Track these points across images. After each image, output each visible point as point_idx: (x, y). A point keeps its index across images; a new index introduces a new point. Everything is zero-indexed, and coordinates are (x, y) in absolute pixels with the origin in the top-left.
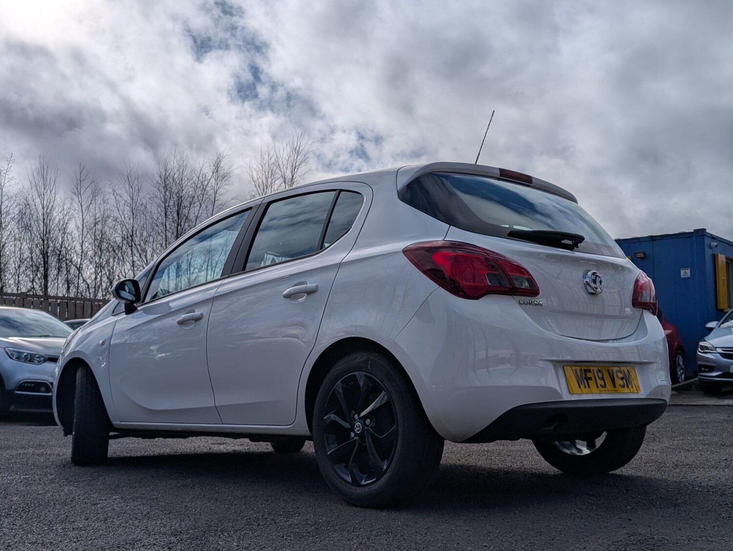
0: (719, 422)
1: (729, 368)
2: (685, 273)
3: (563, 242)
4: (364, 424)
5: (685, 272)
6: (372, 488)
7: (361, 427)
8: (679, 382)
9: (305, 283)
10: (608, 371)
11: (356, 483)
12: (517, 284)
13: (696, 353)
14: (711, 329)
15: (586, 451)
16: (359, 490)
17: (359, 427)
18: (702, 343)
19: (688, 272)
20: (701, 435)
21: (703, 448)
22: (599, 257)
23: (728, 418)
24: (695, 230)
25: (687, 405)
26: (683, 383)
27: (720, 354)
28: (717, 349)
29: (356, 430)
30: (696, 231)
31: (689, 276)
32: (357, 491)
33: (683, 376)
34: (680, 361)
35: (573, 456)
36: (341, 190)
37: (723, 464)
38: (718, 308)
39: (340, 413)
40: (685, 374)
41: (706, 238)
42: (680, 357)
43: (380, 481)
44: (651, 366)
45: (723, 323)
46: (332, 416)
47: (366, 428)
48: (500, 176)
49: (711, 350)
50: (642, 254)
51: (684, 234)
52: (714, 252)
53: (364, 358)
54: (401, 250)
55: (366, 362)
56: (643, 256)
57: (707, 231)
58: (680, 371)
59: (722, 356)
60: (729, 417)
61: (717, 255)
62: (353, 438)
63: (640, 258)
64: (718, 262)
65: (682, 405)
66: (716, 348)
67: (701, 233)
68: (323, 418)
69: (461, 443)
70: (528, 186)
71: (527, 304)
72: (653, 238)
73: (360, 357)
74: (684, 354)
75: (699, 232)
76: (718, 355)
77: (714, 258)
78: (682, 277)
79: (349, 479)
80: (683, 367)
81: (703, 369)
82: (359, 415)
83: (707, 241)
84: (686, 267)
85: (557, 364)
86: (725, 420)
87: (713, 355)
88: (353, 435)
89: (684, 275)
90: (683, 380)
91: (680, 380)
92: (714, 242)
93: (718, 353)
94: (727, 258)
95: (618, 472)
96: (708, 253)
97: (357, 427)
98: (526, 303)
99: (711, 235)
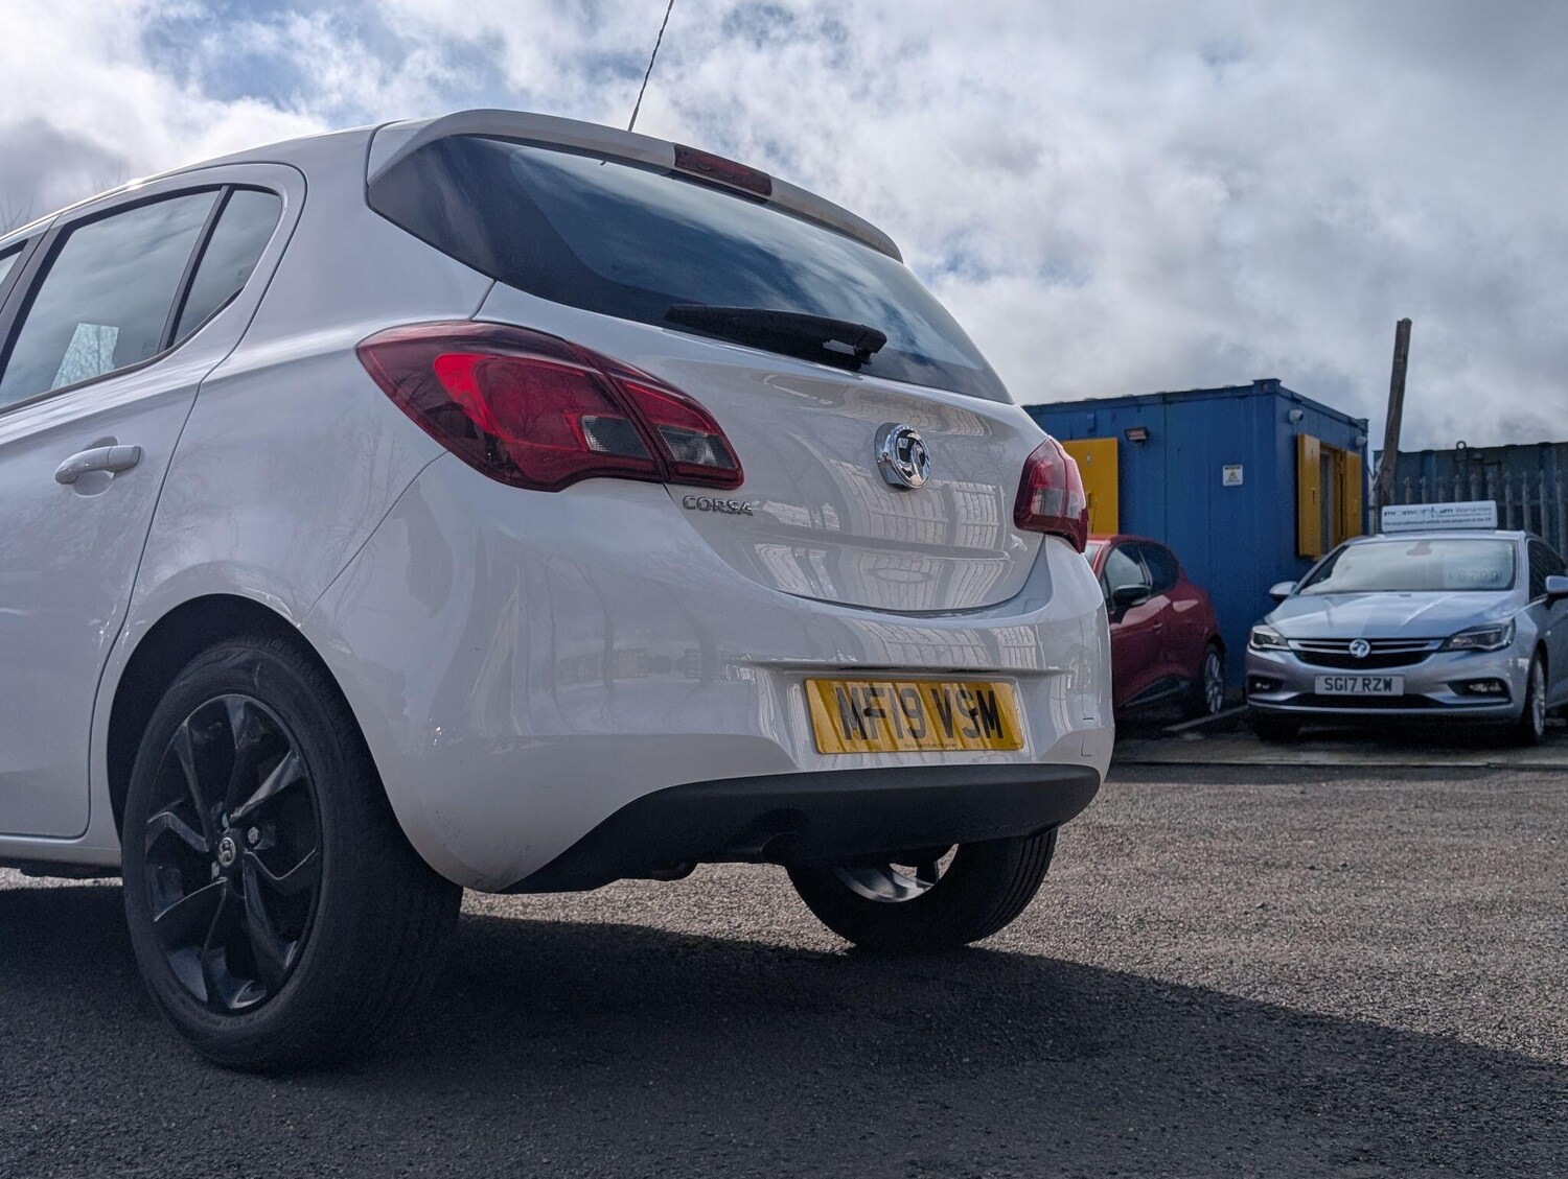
0: (1279, 805)
1: (1313, 683)
2: (1233, 476)
3: (826, 345)
4: (243, 842)
5: (1233, 474)
6: (255, 1020)
7: (234, 851)
8: (1210, 713)
9: (111, 441)
10: (934, 692)
11: (217, 1003)
12: (677, 453)
13: (1245, 649)
14: (1280, 599)
15: (914, 890)
16: (226, 1024)
17: (229, 849)
18: (1258, 630)
19: (1239, 473)
20: (1230, 836)
21: (1221, 873)
22: (946, 397)
23: (1299, 797)
24: (1257, 382)
25: (1219, 764)
26: (1218, 716)
27: (1296, 652)
28: (1290, 642)
29: (221, 857)
30: (1260, 383)
31: (1241, 483)
32: (221, 1026)
33: (1220, 699)
34: (1214, 667)
35: (880, 905)
36: (234, 187)
37: (1253, 919)
38: (1301, 553)
39: (186, 812)
40: (1223, 695)
41: (1278, 399)
42: (1215, 659)
43: (273, 1002)
44: (1055, 680)
45: (1306, 585)
46: (168, 817)
47: (246, 852)
48: (676, 165)
49: (1277, 644)
50: (1142, 433)
51: (1234, 389)
52: (1295, 432)
53: (243, 658)
54: (352, 345)
55: (249, 667)
56: (1144, 437)
57: (1282, 384)
58: (1212, 688)
59: (1299, 658)
60: (1302, 793)
61: (1303, 437)
62: (216, 879)
63: (1138, 441)
64: (1303, 453)
65: (1208, 765)
66: (1287, 639)
67: (1268, 389)
68: (145, 820)
69: (501, 892)
70: (761, 202)
71: (706, 509)
72: (1166, 398)
73: (237, 653)
74: (1221, 651)
75: (1266, 386)
76: (1291, 654)
77: (1296, 444)
78: (1225, 484)
79: (203, 994)
80: (1220, 680)
81: (1258, 685)
82: (228, 817)
83: (1282, 405)
84: (1233, 463)
85: (787, 672)
86: (1293, 801)
87: (1282, 657)
88: (215, 870)
89: (1230, 479)
90: (1219, 707)
91: (1212, 709)
92: (1298, 409)
93: (1292, 650)
94: (1323, 446)
95: (990, 943)
96: (1284, 432)
97: (224, 849)
98: (704, 505)
99: (1292, 393)
